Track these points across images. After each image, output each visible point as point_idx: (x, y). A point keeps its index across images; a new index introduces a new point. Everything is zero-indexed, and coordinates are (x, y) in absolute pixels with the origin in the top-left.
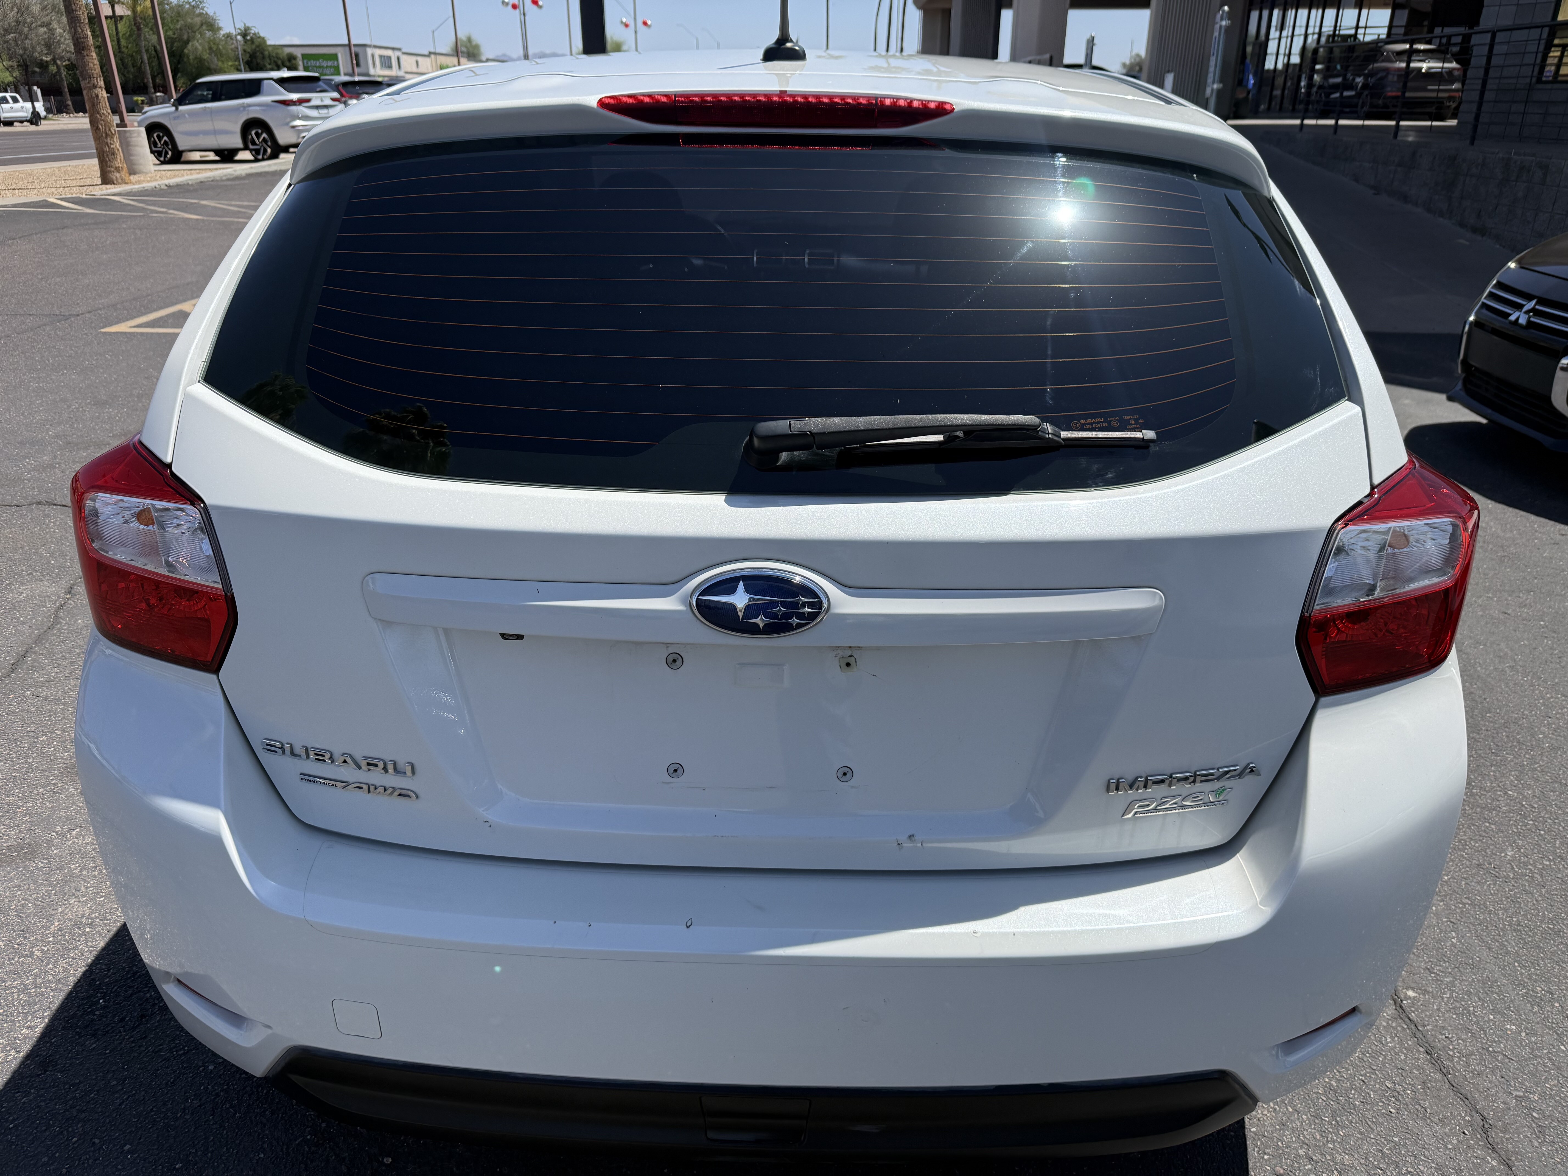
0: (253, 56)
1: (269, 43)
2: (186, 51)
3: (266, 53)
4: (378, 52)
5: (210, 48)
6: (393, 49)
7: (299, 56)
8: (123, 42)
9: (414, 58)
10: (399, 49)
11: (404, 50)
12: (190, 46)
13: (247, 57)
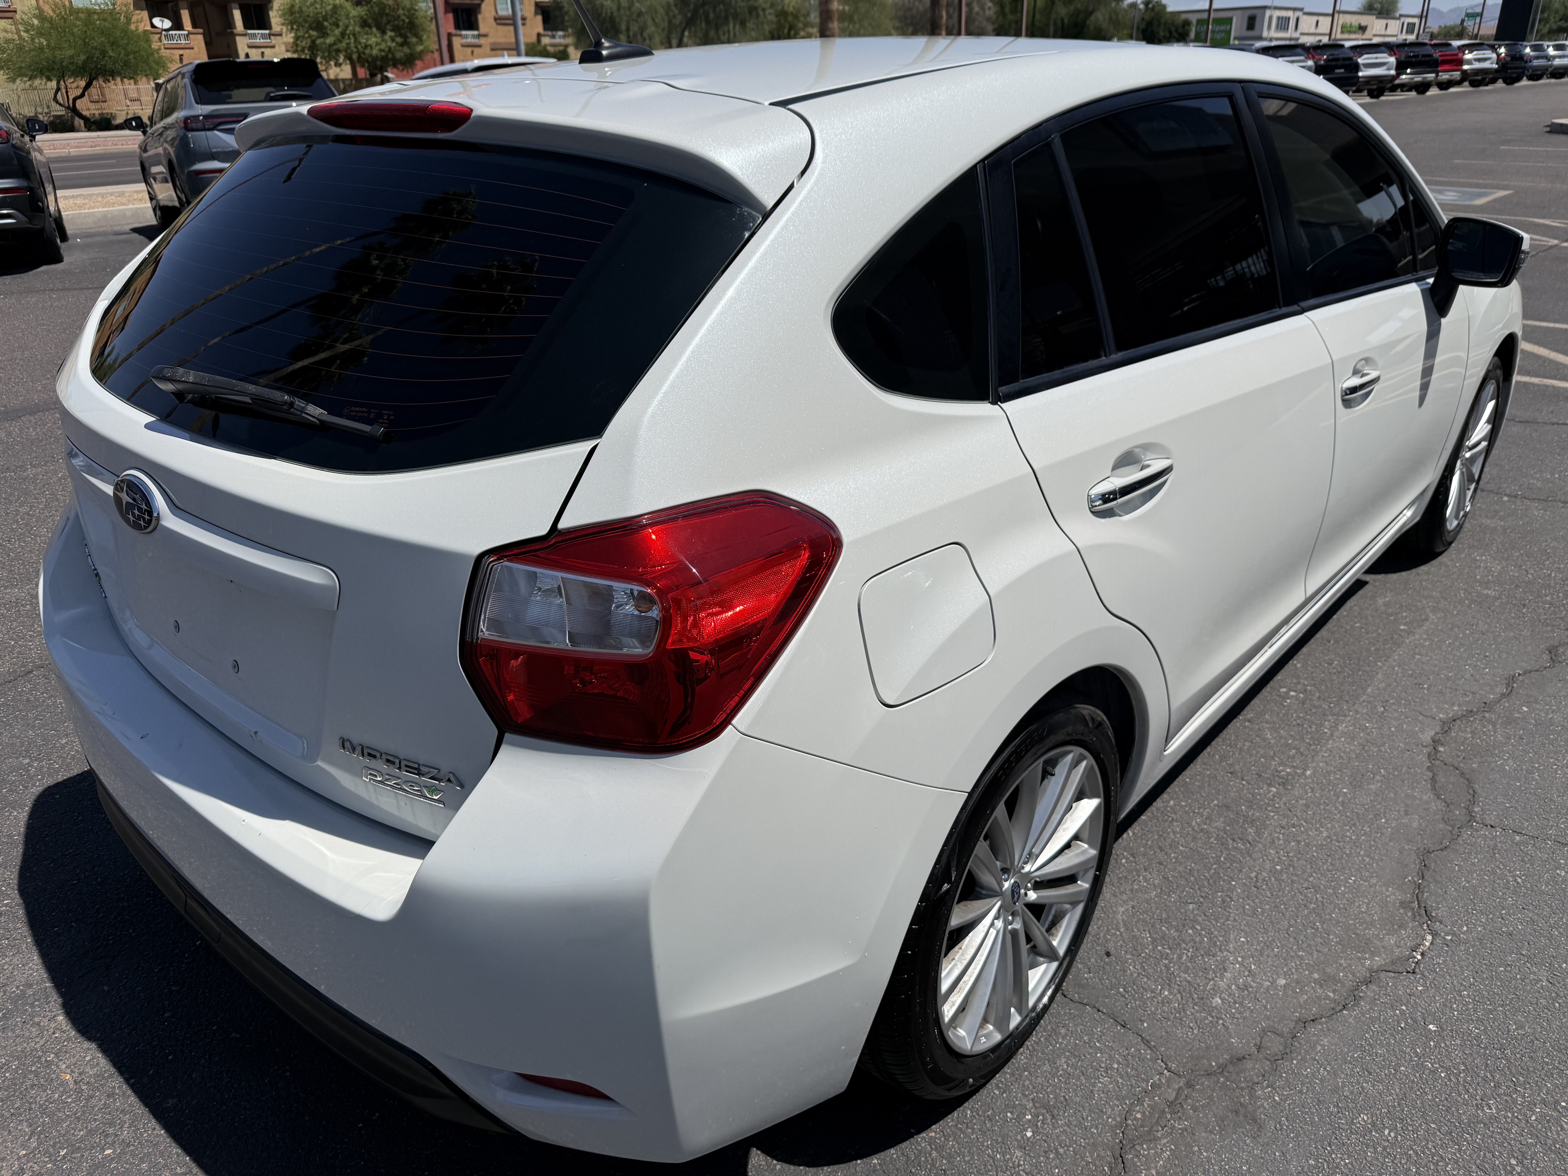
0: (1150, 24)
1: (1170, 9)
2: (1088, 22)
3: (1163, 21)
4: (1277, 13)
5: (1110, 18)
6: (1295, 9)
7: (1194, 21)
8: (1038, 16)
9: (1315, 18)
10: (1301, 10)
11: (1306, 10)
12: (1092, 18)
13: (1143, 26)
